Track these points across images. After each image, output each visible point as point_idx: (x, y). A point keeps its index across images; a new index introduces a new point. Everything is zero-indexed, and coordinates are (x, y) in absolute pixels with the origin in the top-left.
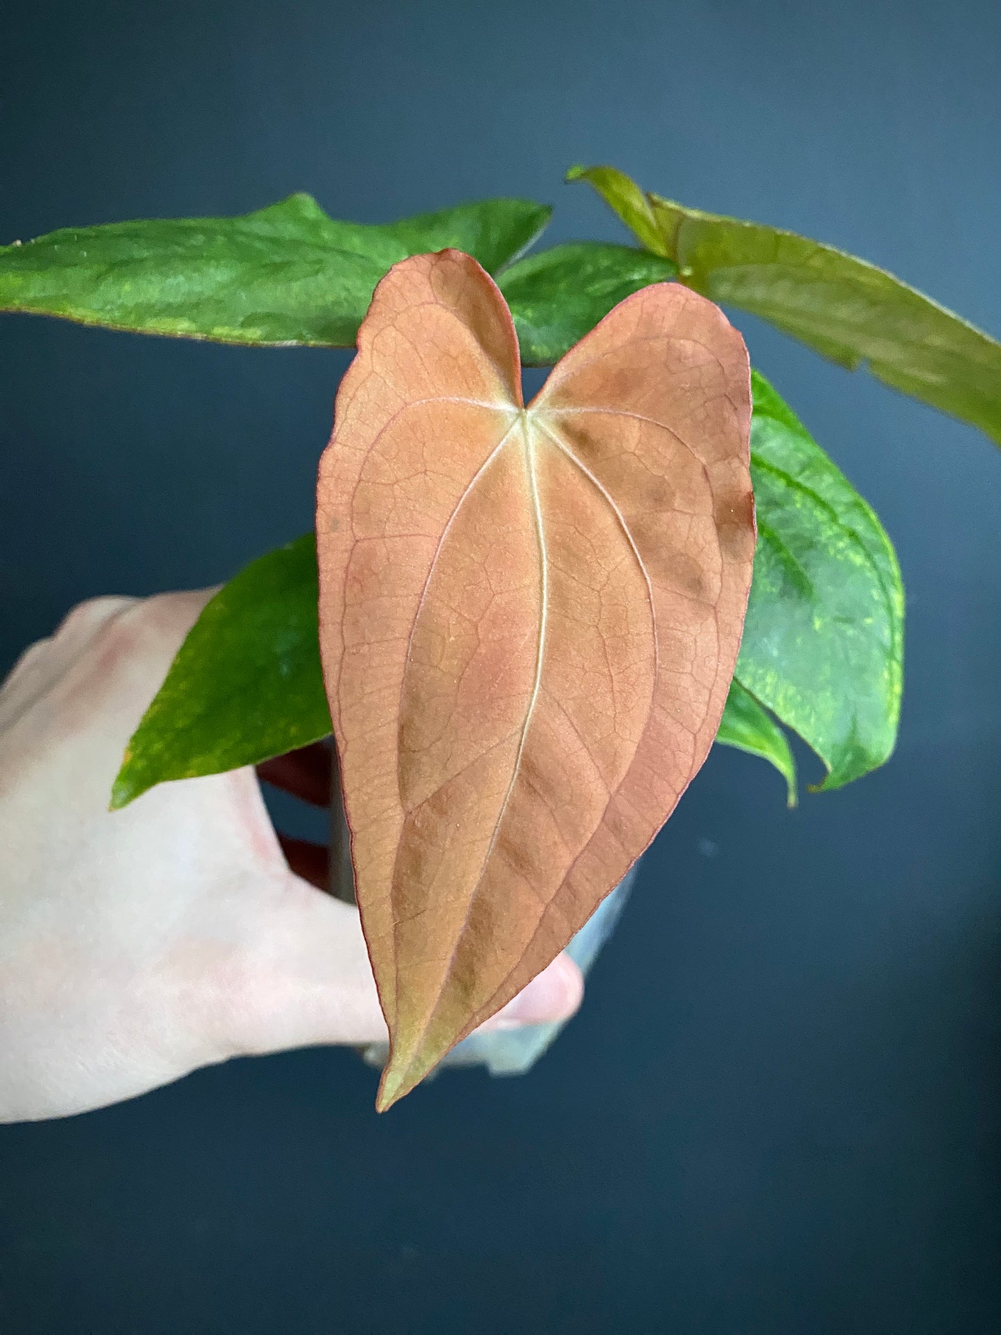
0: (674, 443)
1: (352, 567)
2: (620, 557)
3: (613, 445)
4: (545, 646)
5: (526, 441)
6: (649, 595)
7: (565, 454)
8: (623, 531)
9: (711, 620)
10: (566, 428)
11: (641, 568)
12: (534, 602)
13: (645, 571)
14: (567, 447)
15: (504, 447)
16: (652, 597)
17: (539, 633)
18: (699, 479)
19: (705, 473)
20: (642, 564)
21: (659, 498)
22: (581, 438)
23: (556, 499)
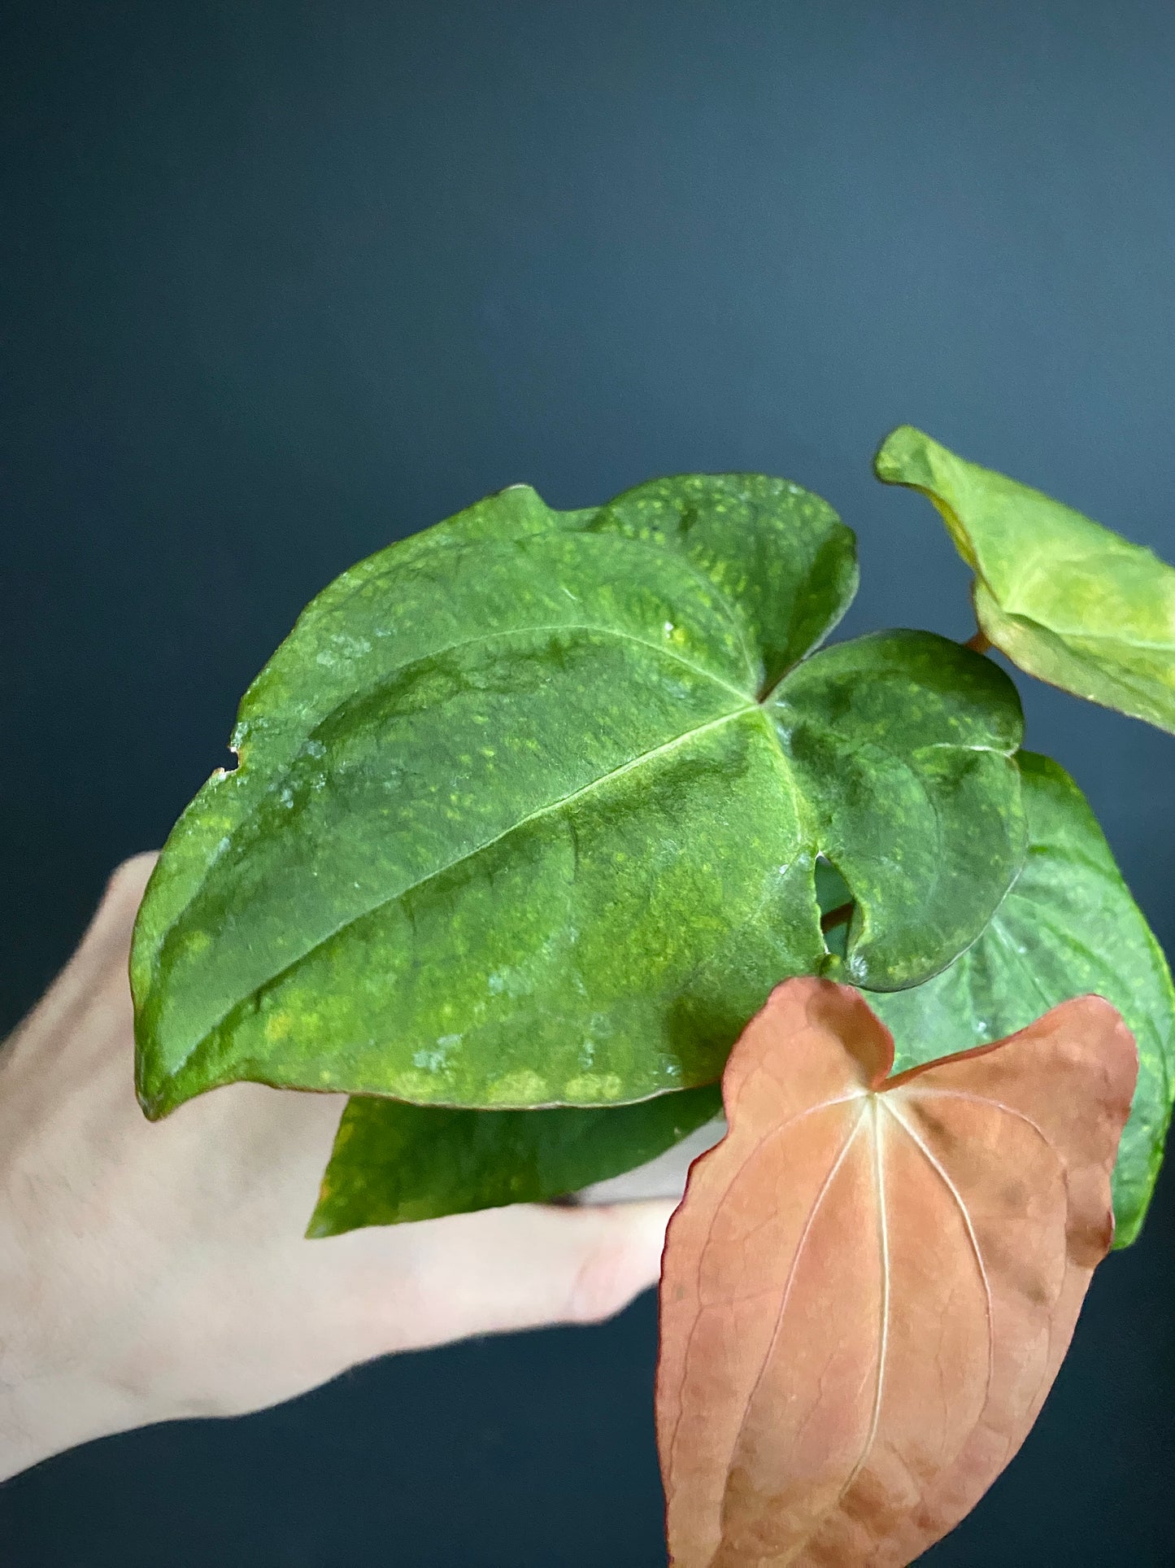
0: (1038, 1141)
1: (696, 1335)
2: (963, 1266)
3: (972, 1142)
4: (883, 1384)
5: (875, 1130)
6: (988, 1309)
7: (916, 1144)
8: (969, 1235)
9: (1045, 1332)
10: (919, 1110)
11: (982, 1278)
12: (875, 1332)
13: (986, 1282)
14: (918, 1136)
15: (853, 1143)
16: (990, 1312)
17: (879, 1367)
18: (1057, 1183)
19: (1064, 1176)
20: (984, 1274)
21: (1012, 1199)
22: (935, 1128)
23: (903, 1202)
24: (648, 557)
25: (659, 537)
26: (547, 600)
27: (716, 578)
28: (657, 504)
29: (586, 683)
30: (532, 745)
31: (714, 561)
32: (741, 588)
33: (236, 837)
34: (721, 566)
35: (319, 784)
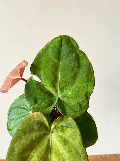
24: (79, 97)
25: (80, 101)
26: (80, 83)
27: (72, 103)
28: (85, 105)
29: (69, 77)
30: (66, 67)
31: (74, 104)
32: (69, 104)
33: (73, 45)
34: (73, 104)
35: (74, 51)
